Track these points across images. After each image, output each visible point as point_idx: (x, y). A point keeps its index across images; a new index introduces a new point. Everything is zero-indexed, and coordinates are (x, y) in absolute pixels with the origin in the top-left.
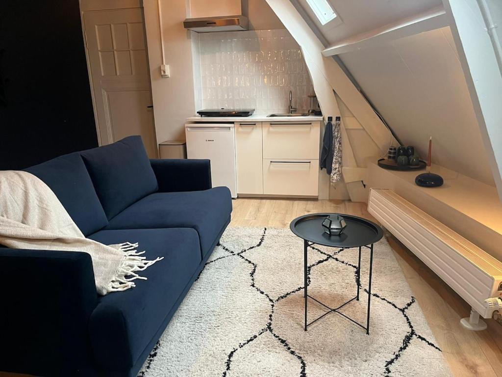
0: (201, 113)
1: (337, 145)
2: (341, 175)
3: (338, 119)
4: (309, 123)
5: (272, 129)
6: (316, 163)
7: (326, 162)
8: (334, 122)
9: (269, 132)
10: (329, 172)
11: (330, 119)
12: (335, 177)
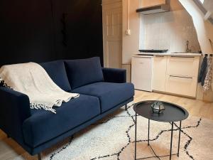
0: (140, 51)
1: (209, 70)
2: (210, 87)
3: (211, 55)
4: (193, 57)
5: (172, 59)
6: (195, 79)
7: (201, 79)
8: (208, 57)
9: (170, 61)
10: (203, 85)
11: (206, 55)
12: (205, 87)
